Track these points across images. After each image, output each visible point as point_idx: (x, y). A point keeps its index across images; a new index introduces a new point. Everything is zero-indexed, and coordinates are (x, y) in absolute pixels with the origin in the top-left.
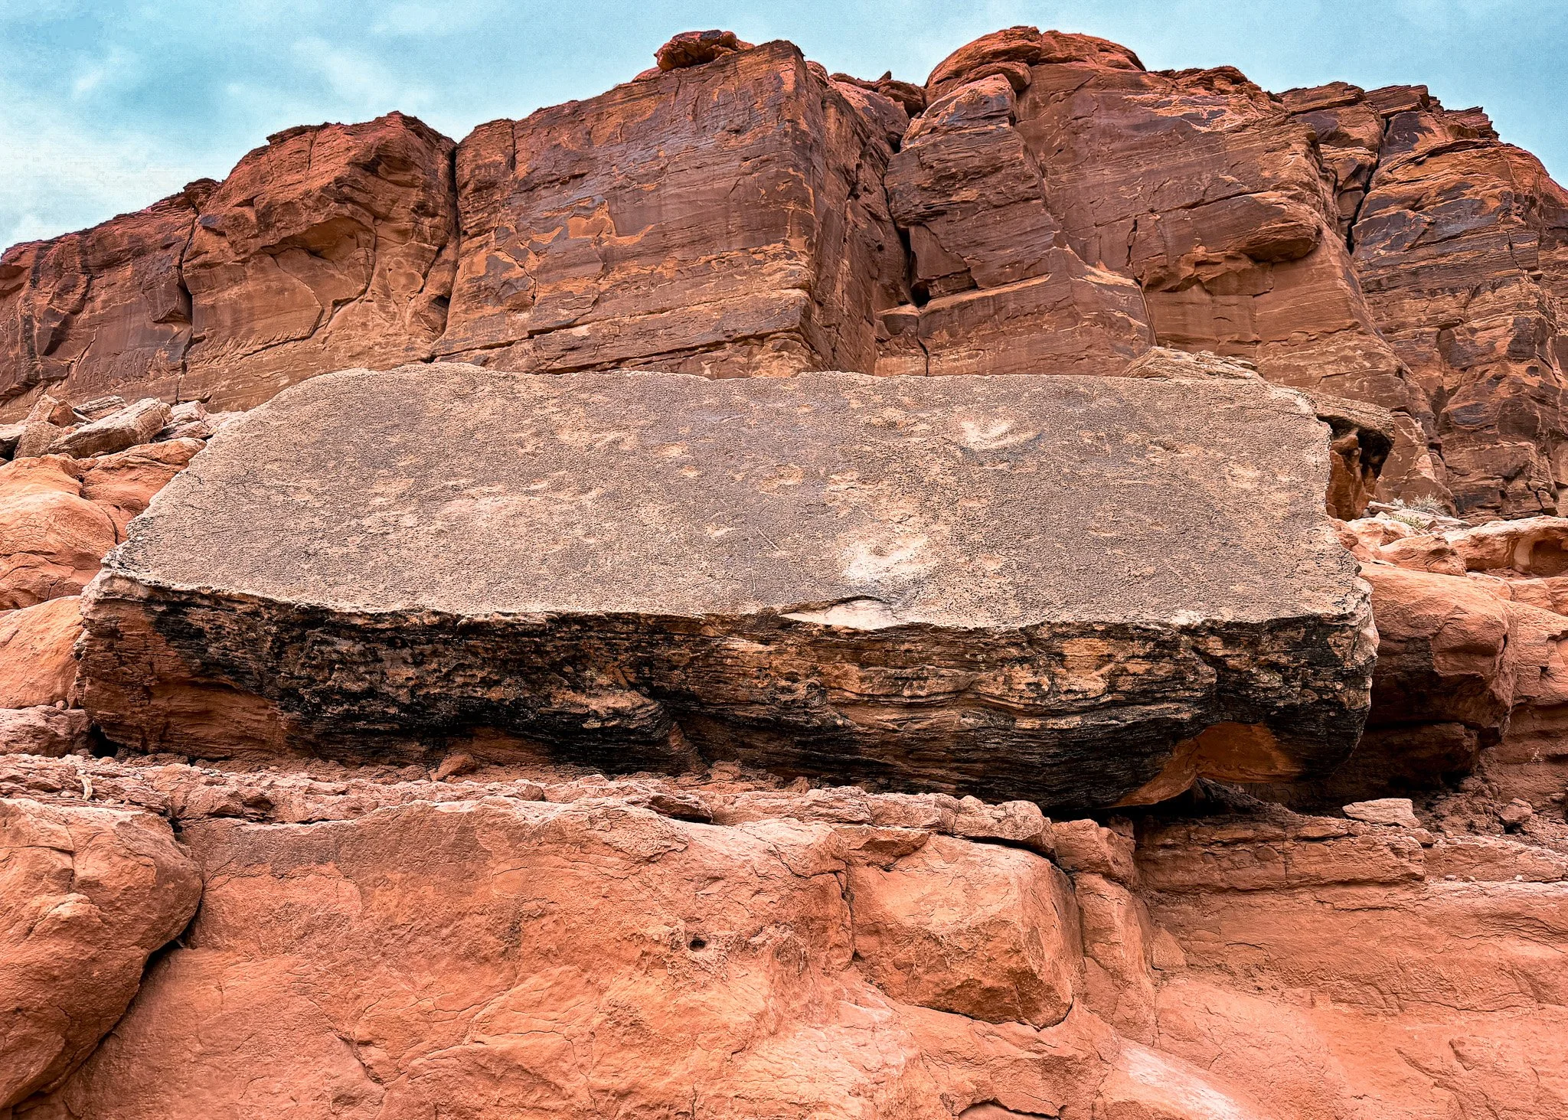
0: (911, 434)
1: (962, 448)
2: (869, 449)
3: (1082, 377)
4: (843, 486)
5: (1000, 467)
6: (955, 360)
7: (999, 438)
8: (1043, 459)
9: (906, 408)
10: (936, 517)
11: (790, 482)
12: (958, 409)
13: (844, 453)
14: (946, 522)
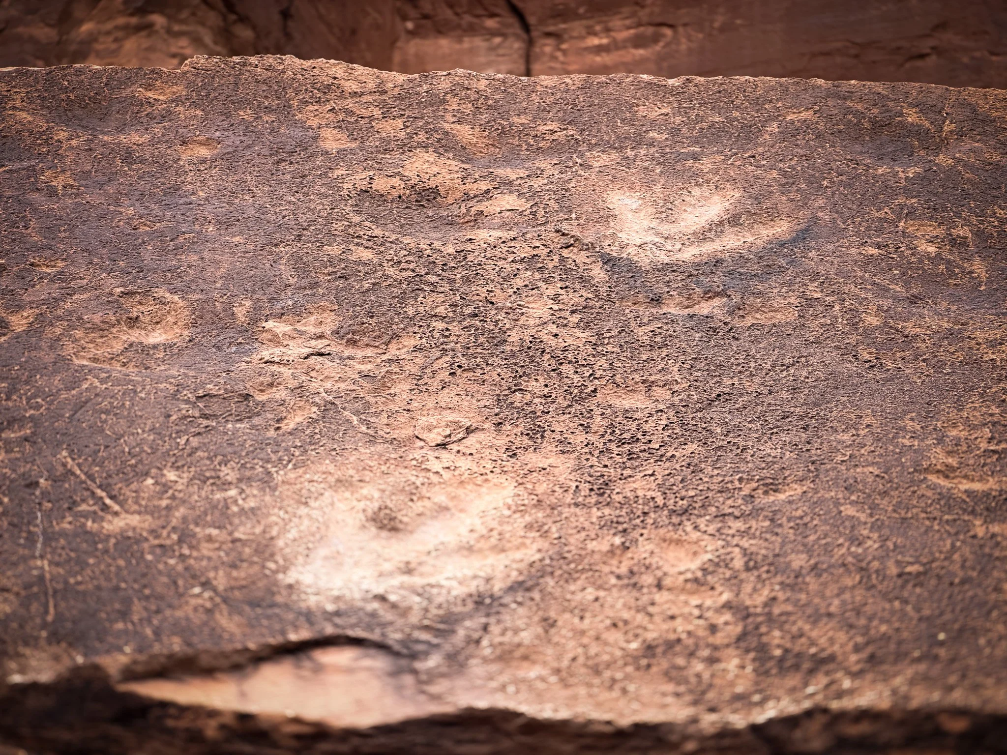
0: (477, 220)
1: (608, 261)
2: (367, 255)
3: (914, 87)
4: (296, 350)
5: (705, 308)
6: (599, 49)
7: (702, 236)
8: (814, 291)
9: (463, 153)
10: (536, 434)
11: (157, 337)
12: (600, 160)
13: (300, 265)
14: (564, 447)
